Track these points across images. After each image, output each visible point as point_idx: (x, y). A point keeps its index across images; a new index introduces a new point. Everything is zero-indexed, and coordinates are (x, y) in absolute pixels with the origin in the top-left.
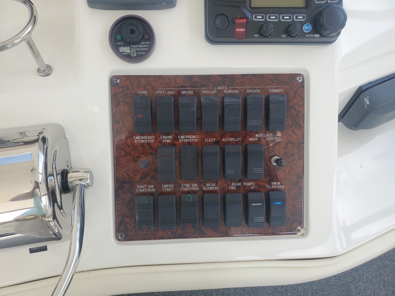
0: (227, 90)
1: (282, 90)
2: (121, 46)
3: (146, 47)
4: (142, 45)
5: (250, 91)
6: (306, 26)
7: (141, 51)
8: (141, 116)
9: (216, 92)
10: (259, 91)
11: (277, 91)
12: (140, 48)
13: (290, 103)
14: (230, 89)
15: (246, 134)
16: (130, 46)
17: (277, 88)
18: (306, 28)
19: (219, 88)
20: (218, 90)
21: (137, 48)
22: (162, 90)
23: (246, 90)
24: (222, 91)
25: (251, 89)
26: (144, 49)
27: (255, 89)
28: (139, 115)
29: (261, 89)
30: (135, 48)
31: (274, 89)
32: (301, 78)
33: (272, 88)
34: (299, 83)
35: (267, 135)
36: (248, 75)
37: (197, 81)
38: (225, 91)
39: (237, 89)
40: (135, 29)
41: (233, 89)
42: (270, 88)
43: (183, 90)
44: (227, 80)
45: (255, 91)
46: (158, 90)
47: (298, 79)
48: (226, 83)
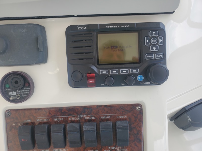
0: (87, 117)
1: (126, 116)
2: (10, 91)
3: (27, 92)
4: (24, 90)
5: (103, 118)
6: (139, 77)
7: (24, 94)
8: (24, 140)
9: (79, 118)
10: (110, 117)
11: (122, 117)
12: (23, 92)
13: (132, 125)
14: (89, 117)
15: (102, 147)
16: (16, 91)
17: (122, 115)
18: (139, 78)
19: (81, 116)
20: (80, 117)
21: (22, 92)
22: (41, 119)
23: (101, 117)
24: (83, 118)
25: (104, 116)
26: (26, 93)
27: (107, 116)
28: (23, 140)
29: (111, 116)
30: (20, 92)
31: (120, 115)
32: (140, 108)
33: (119, 115)
34: (138, 111)
35: (117, 148)
36: (101, 105)
37: (65, 112)
38: (85, 118)
39: (94, 116)
40: (18, 80)
41: (91, 116)
42: (117, 115)
43: (56, 118)
44: (86, 110)
45: (107, 117)
46: (38, 119)
47: (137, 108)
48: (86, 112)
